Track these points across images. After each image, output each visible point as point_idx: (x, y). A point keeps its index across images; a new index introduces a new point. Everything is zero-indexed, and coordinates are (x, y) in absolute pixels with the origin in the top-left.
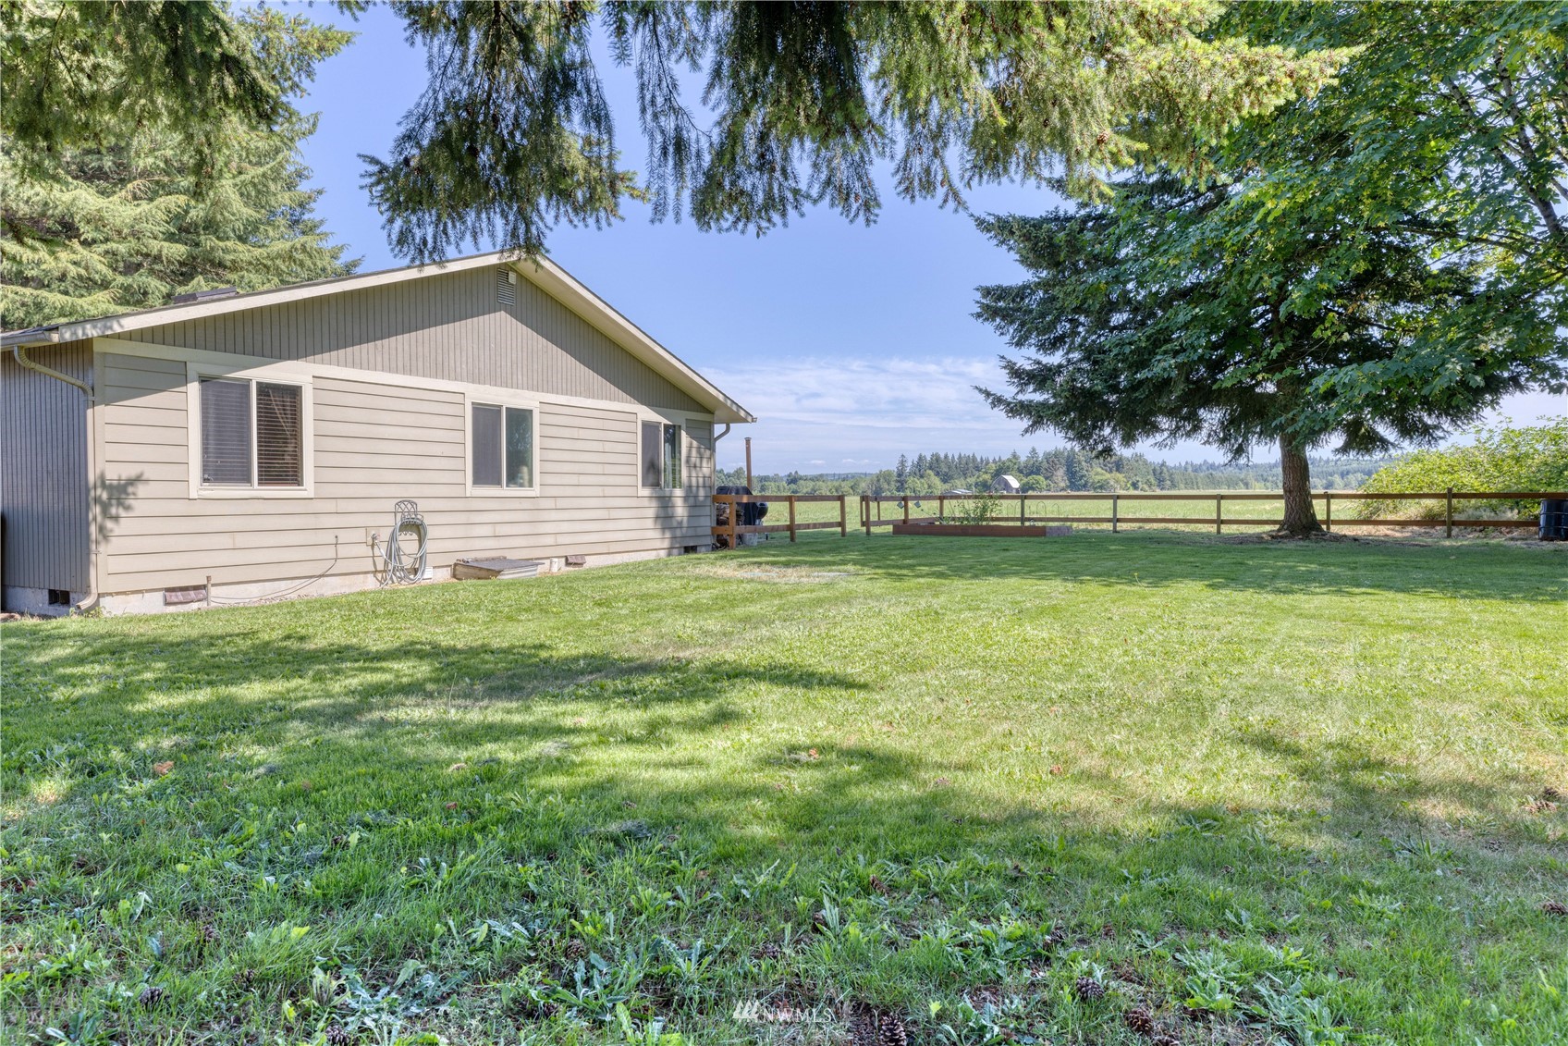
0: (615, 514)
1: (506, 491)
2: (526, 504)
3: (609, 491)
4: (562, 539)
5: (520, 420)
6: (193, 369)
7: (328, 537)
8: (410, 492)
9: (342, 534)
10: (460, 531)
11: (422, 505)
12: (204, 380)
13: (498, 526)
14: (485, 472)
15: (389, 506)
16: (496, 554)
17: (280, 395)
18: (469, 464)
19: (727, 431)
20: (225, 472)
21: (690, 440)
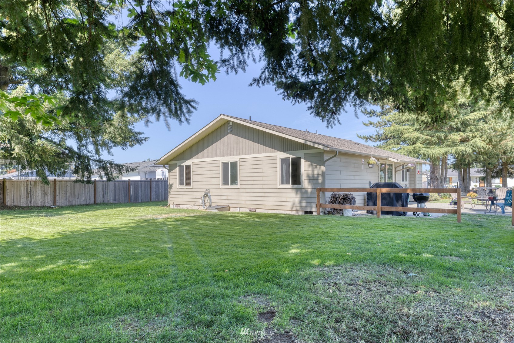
0: (267, 195)
1: (230, 186)
2: (236, 190)
3: (265, 186)
4: (247, 202)
5: (234, 165)
6: (178, 164)
7: (194, 197)
8: (209, 187)
9: (197, 196)
10: (219, 197)
11: (211, 190)
12: (179, 166)
13: (228, 197)
14: (225, 182)
15: (205, 190)
16: (227, 205)
17: (188, 167)
18: (221, 179)
19: (335, 156)
20: (181, 183)
21: (308, 163)
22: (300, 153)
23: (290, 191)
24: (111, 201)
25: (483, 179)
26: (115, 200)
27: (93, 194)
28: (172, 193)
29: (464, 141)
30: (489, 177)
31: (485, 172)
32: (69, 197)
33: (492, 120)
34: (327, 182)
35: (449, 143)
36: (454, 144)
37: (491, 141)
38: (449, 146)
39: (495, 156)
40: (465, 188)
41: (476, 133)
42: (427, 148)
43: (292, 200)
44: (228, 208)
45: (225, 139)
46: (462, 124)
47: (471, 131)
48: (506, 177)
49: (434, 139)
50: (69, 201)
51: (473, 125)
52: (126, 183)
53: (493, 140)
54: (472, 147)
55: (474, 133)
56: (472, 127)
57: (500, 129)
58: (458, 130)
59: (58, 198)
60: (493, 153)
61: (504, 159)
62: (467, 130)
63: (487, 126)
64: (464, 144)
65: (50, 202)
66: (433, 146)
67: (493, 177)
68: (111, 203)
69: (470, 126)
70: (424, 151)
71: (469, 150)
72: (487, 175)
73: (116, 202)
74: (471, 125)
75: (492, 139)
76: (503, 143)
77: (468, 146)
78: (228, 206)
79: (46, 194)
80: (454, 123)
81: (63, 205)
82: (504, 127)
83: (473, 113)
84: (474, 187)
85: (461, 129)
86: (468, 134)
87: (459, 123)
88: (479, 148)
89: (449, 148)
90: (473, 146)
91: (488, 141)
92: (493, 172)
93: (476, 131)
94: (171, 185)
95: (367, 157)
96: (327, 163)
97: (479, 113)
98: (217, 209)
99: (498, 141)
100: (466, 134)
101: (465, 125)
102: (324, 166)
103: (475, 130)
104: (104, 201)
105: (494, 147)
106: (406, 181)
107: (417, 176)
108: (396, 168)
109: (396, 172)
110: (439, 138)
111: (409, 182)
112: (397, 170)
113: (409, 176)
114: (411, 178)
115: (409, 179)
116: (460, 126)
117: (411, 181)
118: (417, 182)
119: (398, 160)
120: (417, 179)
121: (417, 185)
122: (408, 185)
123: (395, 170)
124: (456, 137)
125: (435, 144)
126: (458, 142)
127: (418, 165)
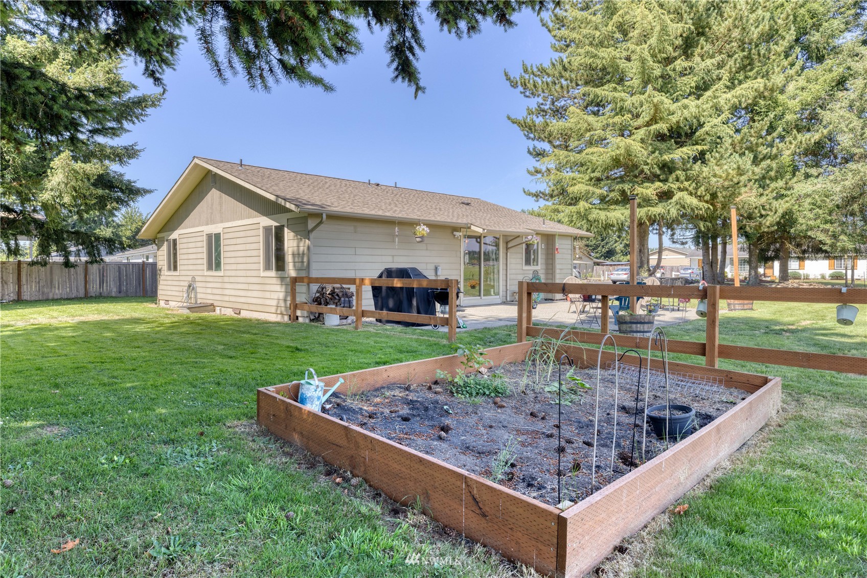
0: (251, 287)
1: (214, 273)
2: (220, 280)
4: (231, 299)
5: (218, 239)
6: (166, 238)
7: (181, 289)
8: (194, 273)
9: (184, 288)
10: (204, 290)
11: (198, 279)
12: (167, 241)
13: (213, 290)
14: (210, 268)
15: (190, 279)
16: (211, 302)
17: (175, 241)
18: (205, 261)
19: (321, 222)
20: (169, 269)
21: (292, 234)
22: (284, 218)
23: (275, 281)
24: (113, 294)
26: (120, 292)
27: (83, 283)
28: (161, 282)
29: (665, 196)
30: (753, 259)
32: (43, 287)
33: (711, 160)
34: (314, 266)
36: (647, 202)
41: (685, 183)
42: (605, 209)
43: (275, 296)
44: (211, 307)
45: (209, 197)
46: (661, 169)
47: (677, 180)
49: (615, 195)
50: (43, 293)
51: (682, 170)
52: (139, 267)
53: (719, 194)
54: (678, 207)
55: (682, 182)
58: (656, 177)
59: (24, 288)
62: (671, 180)
63: (706, 171)
64: (665, 202)
65: (12, 295)
66: (612, 207)
68: (112, 297)
69: (675, 171)
70: (595, 214)
71: (675, 211)
72: (750, 255)
73: (122, 294)
74: (678, 169)
75: (715, 193)
76: (740, 199)
77: (671, 205)
78: (212, 305)
79: (6, 283)
80: (646, 167)
81: (33, 299)
82: (731, 172)
83: (680, 149)
85: (661, 177)
86: (672, 185)
87: (655, 166)
88: (692, 209)
90: (681, 206)
91: (708, 197)
93: (687, 180)
94: (160, 270)
95: (409, 224)
96: (312, 235)
97: (690, 147)
98: (189, 308)
99: (728, 195)
100: (668, 184)
101: (667, 171)
102: (309, 239)
103: (684, 178)
104: (101, 293)
105: (722, 207)
106: (537, 265)
107: (557, 256)
108: (507, 243)
109: (507, 249)
110: (623, 193)
111: (544, 267)
112: (509, 246)
113: (544, 257)
114: (547, 259)
115: (543, 261)
116: (658, 172)
117: (547, 264)
118: (558, 266)
119: (484, 229)
120: (557, 261)
121: (558, 271)
122: (543, 271)
123: (505, 246)
124: (650, 190)
125: (617, 202)
126: (655, 197)
127: (557, 237)
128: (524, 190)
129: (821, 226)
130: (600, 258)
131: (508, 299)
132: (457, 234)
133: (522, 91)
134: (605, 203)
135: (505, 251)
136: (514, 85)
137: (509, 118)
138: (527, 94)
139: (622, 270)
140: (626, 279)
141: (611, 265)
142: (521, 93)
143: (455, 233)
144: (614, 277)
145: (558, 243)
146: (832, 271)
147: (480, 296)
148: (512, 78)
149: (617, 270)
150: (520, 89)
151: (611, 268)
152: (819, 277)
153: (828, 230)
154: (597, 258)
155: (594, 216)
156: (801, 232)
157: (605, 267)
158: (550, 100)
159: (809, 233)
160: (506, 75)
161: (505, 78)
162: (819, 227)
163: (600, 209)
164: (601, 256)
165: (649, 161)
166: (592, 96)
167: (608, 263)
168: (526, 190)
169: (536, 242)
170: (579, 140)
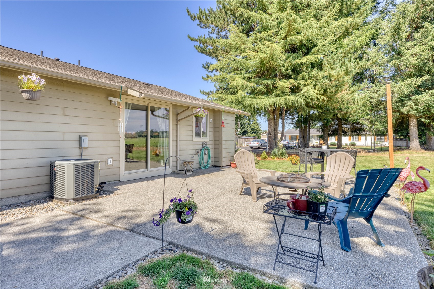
25: (321, 137)
29: (294, 90)
30: (326, 135)
31: (323, 130)
33: (327, 65)
35: (278, 92)
36: (283, 93)
37: (325, 92)
38: (278, 95)
39: (331, 111)
40: (305, 144)
41: (308, 81)
42: (255, 98)
46: (293, 71)
47: (303, 79)
48: (341, 135)
49: (262, 88)
51: (306, 72)
53: (328, 91)
54: (304, 97)
55: (306, 81)
56: (304, 73)
57: (336, 75)
58: (288, 77)
60: (328, 106)
61: (340, 115)
62: (299, 77)
63: (321, 74)
64: (295, 94)
66: (260, 96)
67: (329, 135)
69: (301, 73)
70: (248, 101)
71: (301, 101)
72: (324, 133)
74: (303, 71)
75: (326, 89)
76: (339, 95)
77: (299, 96)
80: (284, 68)
82: (341, 73)
83: (306, 57)
84: (315, 144)
85: (293, 76)
86: (300, 82)
87: (289, 68)
88: (312, 99)
89: (278, 98)
90: (306, 97)
91: (322, 91)
92: (329, 130)
93: (309, 79)
97: (312, 56)
99: (334, 92)
100: (297, 82)
101: (297, 72)
103: (307, 78)
105: (330, 98)
106: (206, 137)
107: (223, 129)
108: (177, 115)
109: (177, 121)
110: (267, 86)
111: (212, 138)
112: (179, 118)
113: (212, 130)
114: (214, 132)
115: (212, 134)
116: (291, 73)
117: (214, 136)
118: (224, 138)
119: (141, 93)
120: (223, 134)
121: (223, 142)
122: (211, 142)
123: (175, 118)
124: (285, 84)
125: (262, 93)
126: (288, 90)
127: (223, 113)
128: (200, 91)
129: (365, 117)
130: (240, 135)
131: (179, 169)
132: (115, 100)
133: (199, 23)
134: (255, 94)
135: (175, 123)
136: (193, 19)
137: (189, 37)
138: (202, 25)
139: (255, 141)
140: (258, 146)
141: (247, 138)
142: (198, 25)
143: (110, 98)
144: (252, 145)
145: (224, 118)
146: (350, 142)
147: (147, 167)
148: (192, 14)
149: (253, 141)
150: (197, 22)
151: (246, 140)
152: (345, 145)
153: (368, 119)
154: (239, 135)
155: (248, 102)
156: (354, 120)
157: (243, 139)
158: (216, 31)
159: (359, 121)
160: (188, 12)
161: (187, 13)
162: (364, 117)
163: (252, 98)
164: (241, 134)
165: (285, 64)
166: (246, 16)
167: (245, 137)
168: (202, 91)
169: (204, 115)
170: (236, 52)
